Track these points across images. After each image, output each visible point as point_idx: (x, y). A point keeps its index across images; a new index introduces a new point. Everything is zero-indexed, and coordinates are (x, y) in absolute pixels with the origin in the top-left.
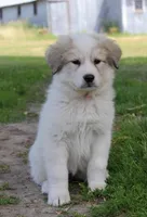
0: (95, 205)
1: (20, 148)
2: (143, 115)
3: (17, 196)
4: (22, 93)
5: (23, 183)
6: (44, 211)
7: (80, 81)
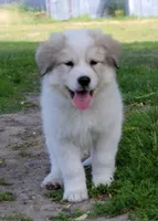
0: (99, 202)
1: (16, 140)
2: (152, 104)
3: (13, 192)
4: (18, 82)
5: (20, 178)
6: (43, 208)
7: (74, 85)
